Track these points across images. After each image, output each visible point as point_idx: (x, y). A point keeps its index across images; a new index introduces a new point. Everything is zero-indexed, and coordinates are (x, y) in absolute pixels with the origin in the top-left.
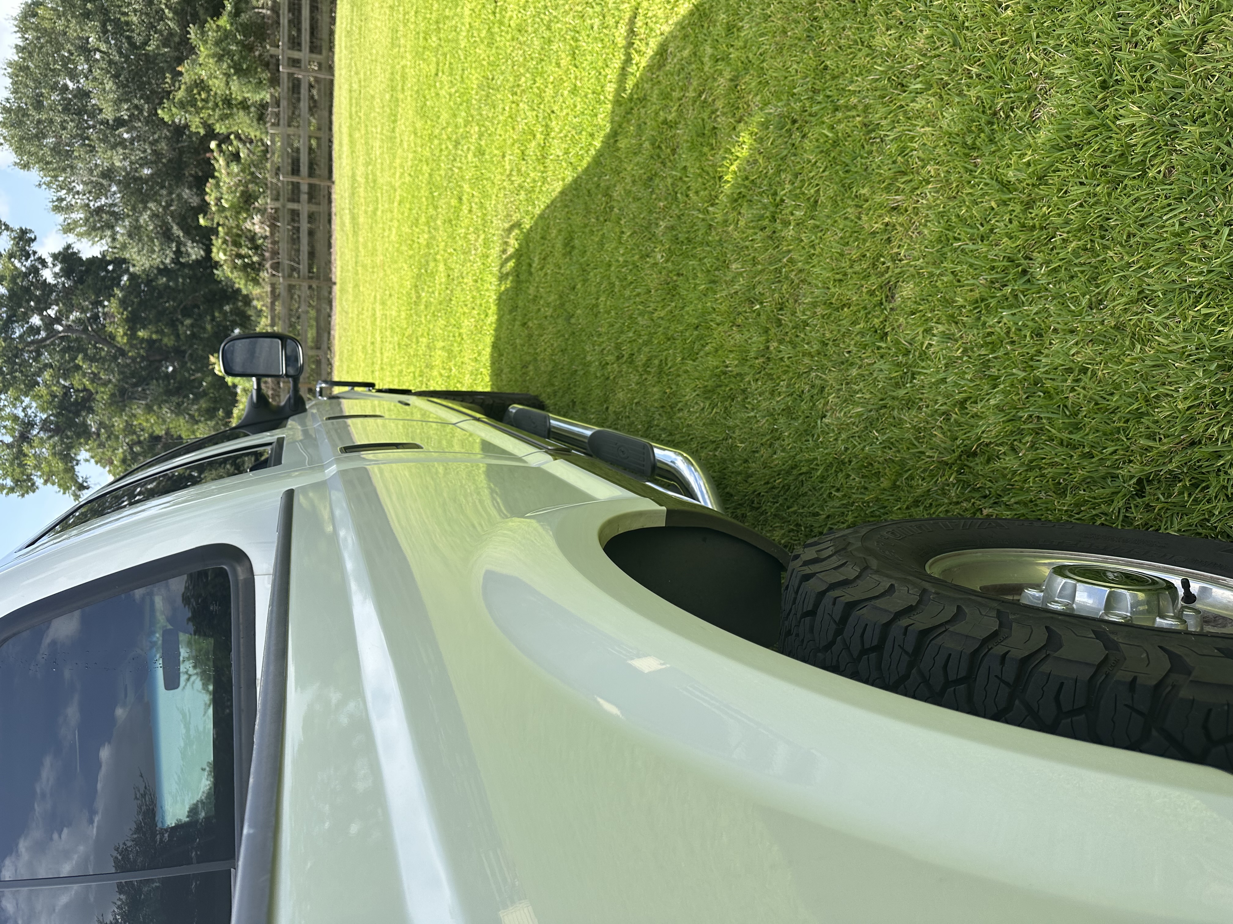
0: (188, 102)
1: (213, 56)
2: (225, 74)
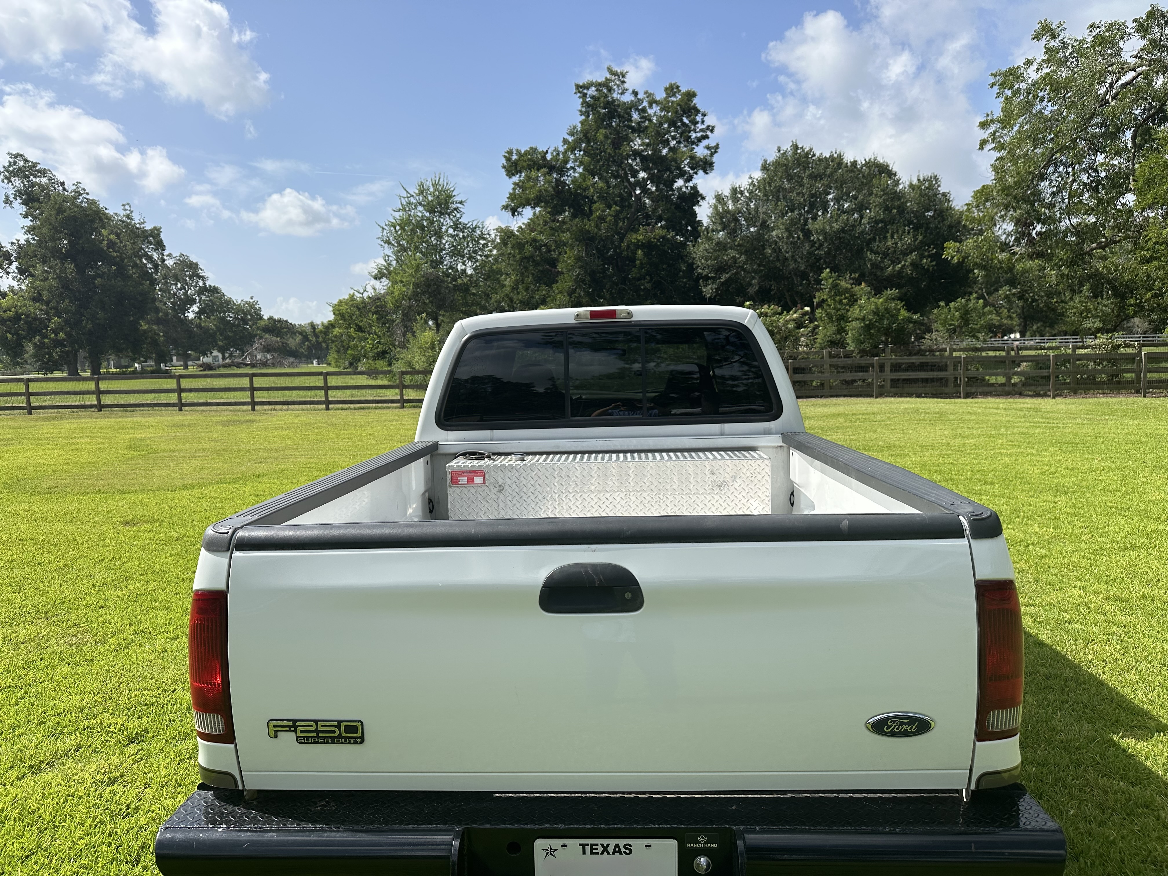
0: (838, 290)
1: (877, 308)
2: (864, 317)
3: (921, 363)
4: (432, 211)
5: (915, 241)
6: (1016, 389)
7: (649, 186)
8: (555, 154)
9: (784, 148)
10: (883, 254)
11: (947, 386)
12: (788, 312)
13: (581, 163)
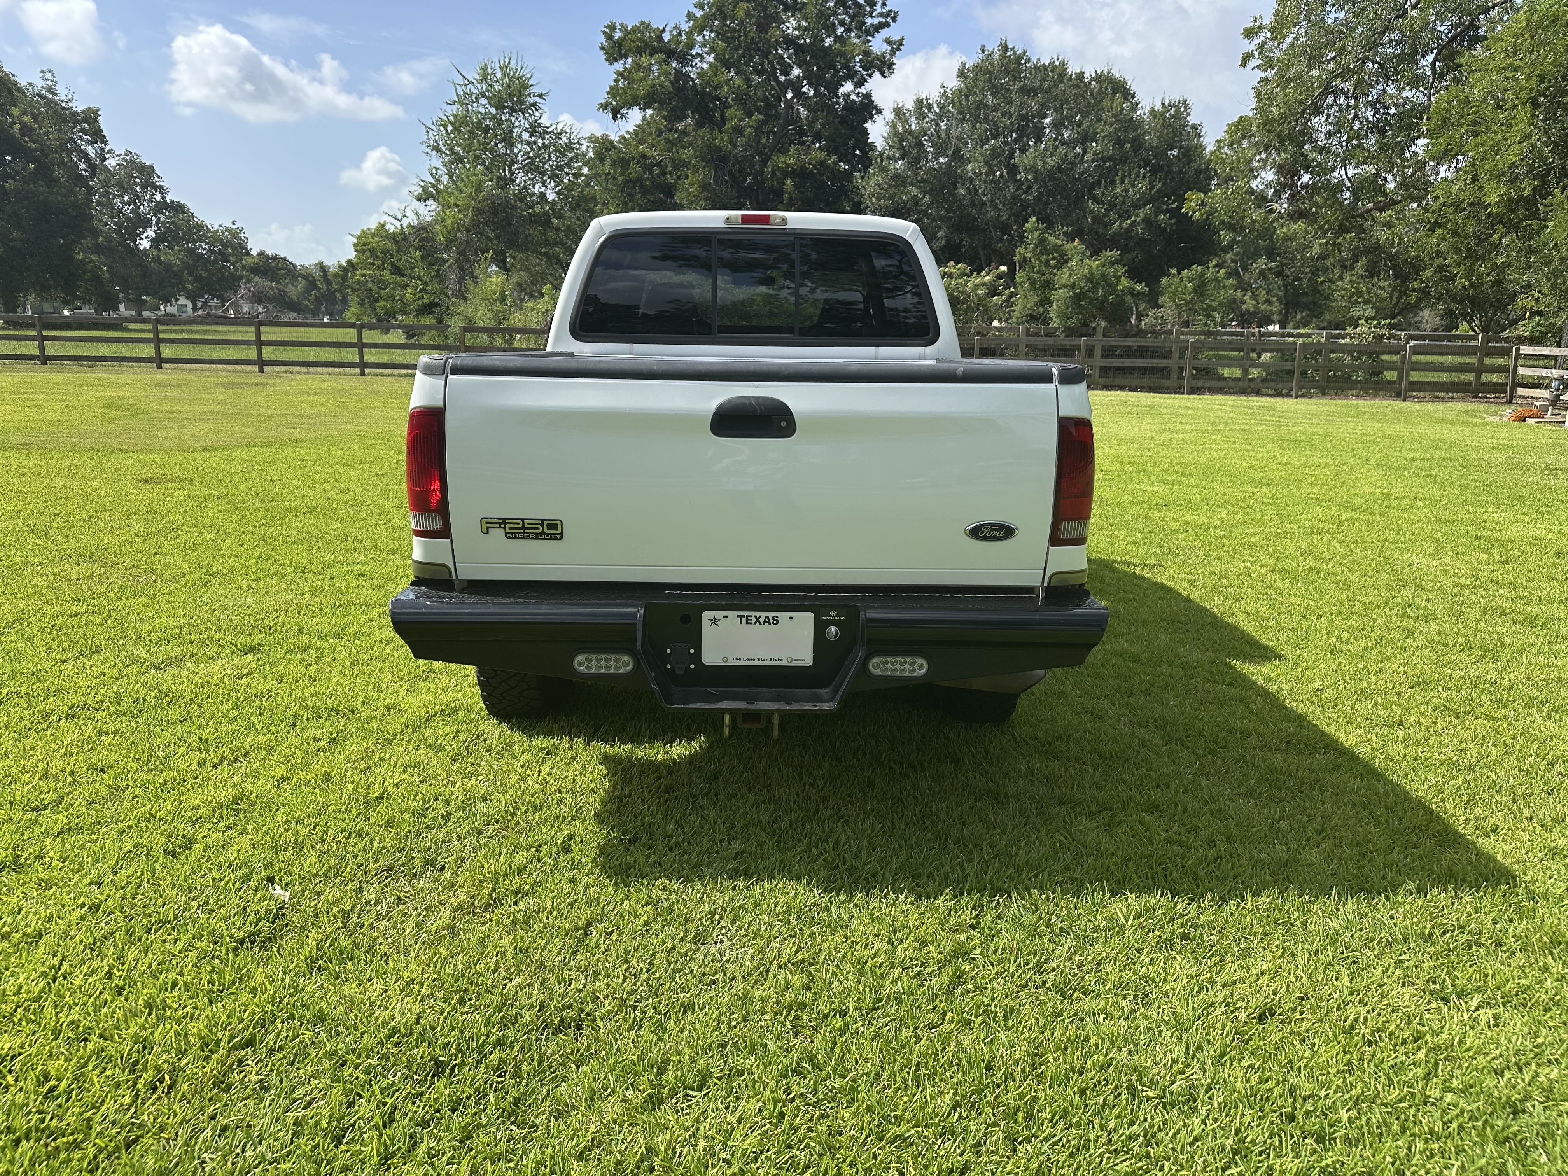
0: (1046, 247)
1: (1091, 273)
2: (1074, 284)
3: (1139, 347)
4: (500, 107)
5: (1151, 189)
6: (1252, 385)
7: (804, 89)
8: (675, 33)
9: (989, 48)
10: (1109, 205)
11: (1168, 378)
12: (979, 273)
13: (713, 49)
